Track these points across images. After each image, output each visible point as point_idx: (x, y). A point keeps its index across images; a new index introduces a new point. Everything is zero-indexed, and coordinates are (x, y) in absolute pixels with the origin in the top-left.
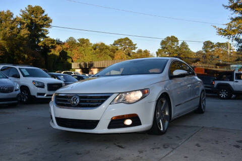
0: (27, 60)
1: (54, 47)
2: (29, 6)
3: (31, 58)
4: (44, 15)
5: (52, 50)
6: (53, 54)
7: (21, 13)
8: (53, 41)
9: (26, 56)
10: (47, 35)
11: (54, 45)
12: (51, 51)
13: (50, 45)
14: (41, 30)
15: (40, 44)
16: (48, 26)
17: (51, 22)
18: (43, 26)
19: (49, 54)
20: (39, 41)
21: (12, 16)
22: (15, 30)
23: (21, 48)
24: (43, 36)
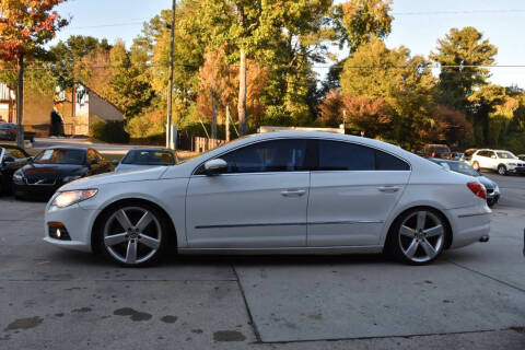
0: (434, 128)
1: (501, 102)
2: (452, 30)
3: (443, 125)
4: (480, 43)
5: (498, 107)
6: (499, 117)
8: (499, 91)
9: (432, 122)
10: (487, 81)
11: (500, 97)
12: (495, 110)
13: (492, 99)
14: (475, 72)
15: (471, 98)
16: (490, 61)
17: (496, 52)
18: (479, 62)
19: (492, 115)
20: (471, 92)
21: (407, 54)
22: (411, 77)
23: (422, 109)
24: (480, 81)
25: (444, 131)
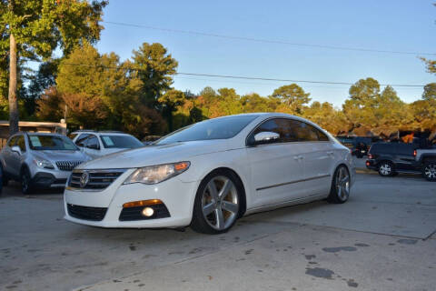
0: (140, 123)
1: (181, 104)
2: (144, 44)
3: (146, 121)
4: (165, 56)
5: (179, 108)
6: (180, 114)
7: (134, 56)
8: (180, 94)
9: (138, 118)
10: (171, 86)
11: (181, 99)
12: (176, 110)
13: (175, 101)
14: (161, 79)
15: (161, 100)
16: (173, 72)
17: (177, 65)
18: (165, 72)
19: (175, 113)
20: (159, 95)
21: (117, 61)
22: (122, 80)
23: (131, 107)
24: (166, 87)
25: (147, 126)
